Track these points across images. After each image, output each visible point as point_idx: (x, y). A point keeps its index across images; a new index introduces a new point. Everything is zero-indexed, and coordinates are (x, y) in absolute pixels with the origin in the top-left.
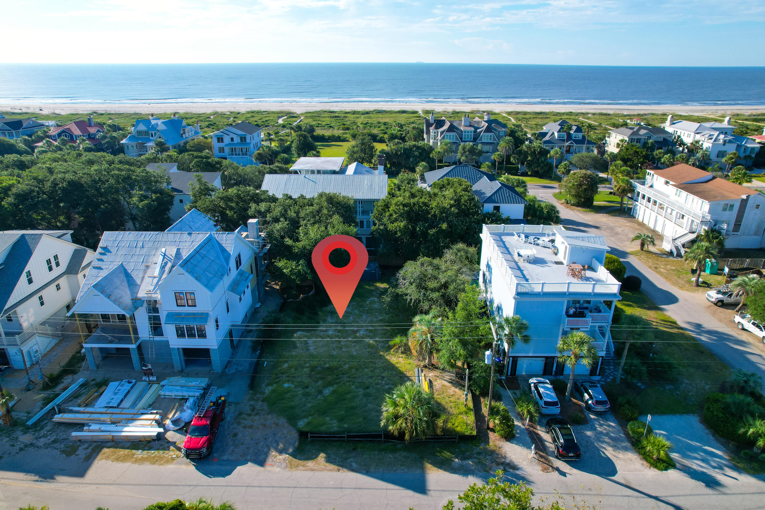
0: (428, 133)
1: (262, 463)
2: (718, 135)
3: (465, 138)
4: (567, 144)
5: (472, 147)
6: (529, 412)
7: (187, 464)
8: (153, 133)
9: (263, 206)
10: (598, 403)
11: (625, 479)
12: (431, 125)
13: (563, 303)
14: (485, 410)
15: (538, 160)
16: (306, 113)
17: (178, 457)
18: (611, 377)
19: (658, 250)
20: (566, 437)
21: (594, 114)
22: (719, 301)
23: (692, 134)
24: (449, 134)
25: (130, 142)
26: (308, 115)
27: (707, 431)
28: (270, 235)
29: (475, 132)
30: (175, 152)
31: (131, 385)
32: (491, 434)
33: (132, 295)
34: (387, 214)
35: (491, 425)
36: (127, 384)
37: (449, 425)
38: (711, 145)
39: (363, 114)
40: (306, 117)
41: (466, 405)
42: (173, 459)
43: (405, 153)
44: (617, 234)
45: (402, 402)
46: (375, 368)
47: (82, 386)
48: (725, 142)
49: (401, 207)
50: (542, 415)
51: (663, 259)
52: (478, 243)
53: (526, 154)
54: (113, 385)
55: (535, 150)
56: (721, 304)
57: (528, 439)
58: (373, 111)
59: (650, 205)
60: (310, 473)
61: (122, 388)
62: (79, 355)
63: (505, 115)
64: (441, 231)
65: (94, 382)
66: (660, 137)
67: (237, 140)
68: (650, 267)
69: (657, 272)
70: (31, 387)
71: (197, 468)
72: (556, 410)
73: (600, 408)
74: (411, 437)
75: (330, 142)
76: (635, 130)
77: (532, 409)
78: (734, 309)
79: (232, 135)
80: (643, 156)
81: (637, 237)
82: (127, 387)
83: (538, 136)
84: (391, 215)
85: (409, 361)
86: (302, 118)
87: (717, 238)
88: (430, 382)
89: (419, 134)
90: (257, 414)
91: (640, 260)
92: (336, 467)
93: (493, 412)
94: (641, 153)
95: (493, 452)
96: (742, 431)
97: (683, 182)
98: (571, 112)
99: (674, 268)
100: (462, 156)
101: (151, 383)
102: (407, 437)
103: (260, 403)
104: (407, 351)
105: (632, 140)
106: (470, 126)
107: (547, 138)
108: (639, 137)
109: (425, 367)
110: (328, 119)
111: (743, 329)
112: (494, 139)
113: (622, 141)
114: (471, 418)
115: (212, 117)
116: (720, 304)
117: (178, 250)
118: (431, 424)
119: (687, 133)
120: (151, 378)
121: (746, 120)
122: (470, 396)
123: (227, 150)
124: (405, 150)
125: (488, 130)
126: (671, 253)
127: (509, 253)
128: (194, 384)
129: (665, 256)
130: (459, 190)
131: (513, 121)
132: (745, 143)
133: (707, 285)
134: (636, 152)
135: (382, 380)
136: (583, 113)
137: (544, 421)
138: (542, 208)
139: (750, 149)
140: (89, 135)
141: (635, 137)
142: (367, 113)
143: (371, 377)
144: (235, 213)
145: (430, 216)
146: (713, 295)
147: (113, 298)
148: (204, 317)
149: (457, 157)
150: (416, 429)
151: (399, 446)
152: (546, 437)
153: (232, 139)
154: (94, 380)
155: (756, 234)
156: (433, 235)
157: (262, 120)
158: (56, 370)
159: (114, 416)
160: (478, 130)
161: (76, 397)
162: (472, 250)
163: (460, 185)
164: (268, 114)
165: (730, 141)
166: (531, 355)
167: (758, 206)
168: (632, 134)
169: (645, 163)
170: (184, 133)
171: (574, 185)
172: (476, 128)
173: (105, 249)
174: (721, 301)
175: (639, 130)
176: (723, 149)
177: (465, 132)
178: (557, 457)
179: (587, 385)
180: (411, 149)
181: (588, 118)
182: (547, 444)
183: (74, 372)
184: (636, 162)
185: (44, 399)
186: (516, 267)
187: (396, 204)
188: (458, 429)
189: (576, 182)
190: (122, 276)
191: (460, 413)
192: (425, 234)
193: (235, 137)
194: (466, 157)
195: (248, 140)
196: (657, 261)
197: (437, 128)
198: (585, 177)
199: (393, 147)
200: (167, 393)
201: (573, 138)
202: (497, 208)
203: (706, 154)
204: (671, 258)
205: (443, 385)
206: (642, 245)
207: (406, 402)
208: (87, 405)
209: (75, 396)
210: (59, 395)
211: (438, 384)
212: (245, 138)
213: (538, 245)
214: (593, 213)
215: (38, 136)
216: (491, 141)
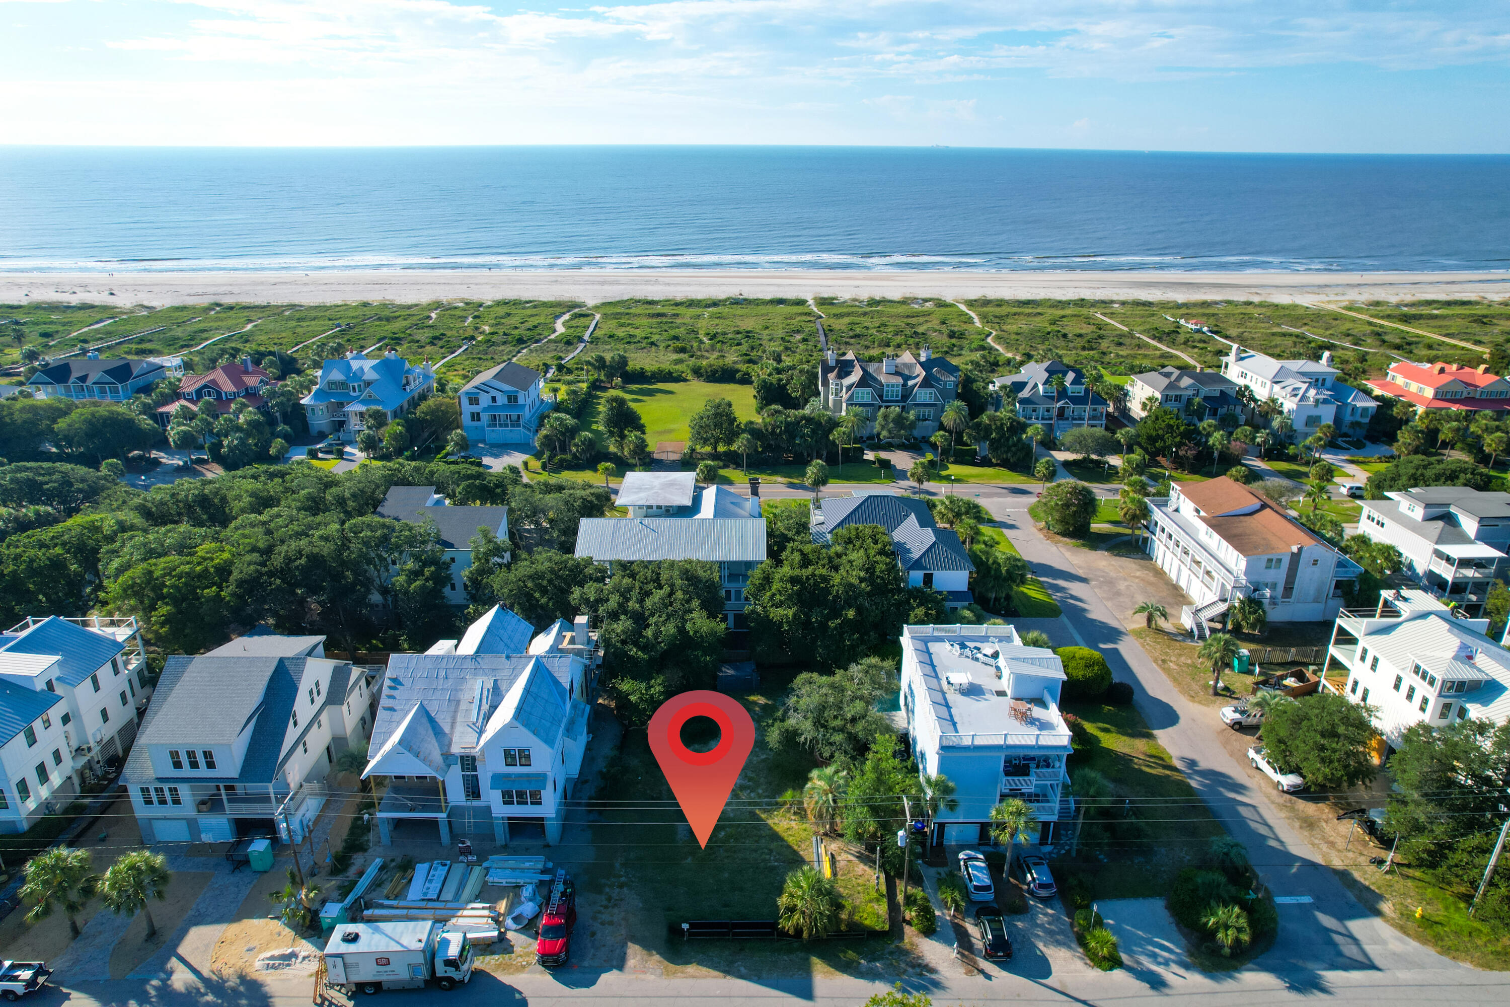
0: (826, 383)
1: (620, 966)
2: (1307, 390)
3: (887, 396)
4: (1059, 404)
5: (899, 416)
6: (954, 900)
7: (541, 973)
8: (356, 385)
9: (591, 590)
10: (1042, 886)
11: (1061, 982)
12: (832, 370)
13: (999, 757)
14: (900, 898)
15: (1008, 439)
16: (604, 304)
17: (529, 964)
18: (1067, 848)
19: (1174, 625)
20: (995, 933)
21: (1123, 303)
22: (1235, 723)
23: (1269, 383)
24: (860, 390)
25: (318, 403)
26: (610, 310)
27: (1171, 920)
28: (606, 642)
29: (905, 385)
30: (398, 424)
31: (447, 868)
32: (907, 929)
33: (441, 749)
34: (768, 594)
35: (907, 917)
36: (441, 867)
37: (856, 918)
38: (1295, 407)
39: (708, 306)
40: (605, 316)
41: (877, 890)
42: (523, 967)
43: (787, 430)
44: (1118, 594)
45: (800, 893)
46: (761, 837)
47: (382, 868)
48: (1317, 401)
49: (789, 586)
50: (971, 902)
51: (1178, 644)
52: (896, 652)
53: (988, 429)
54: (421, 869)
55: (1002, 424)
56: (1239, 727)
57: (952, 934)
58: (726, 300)
59: (1171, 544)
60: (691, 981)
61: (437, 873)
62: (360, 822)
63: (963, 308)
64: (846, 621)
65: (393, 864)
66: (1214, 390)
67: (502, 400)
68: (1155, 661)
69: (1163, 669)
70: (316, 871)
71: (555, 977)
72: (989, 896)
73: (1043, 893)
74: (810, 934)
75: (654, 383)
76: (1173, 378)
77: (958, 897)
78: (1253, 735)
79: (494, 393)
80: (1180, 434)
81: (1142, 609)
82: (441, 872)
83: (1011, 391)
84: (774, 595)
85: (804, 826)
86: (598, 317)
87: (1255, 612)
88: (833, 856)
89: (810, 382)
90: (615, 906)
91: (1143, 646)
92: (721, 974)
93: (910, 900)
94: (1178, 428)
95: (906, 953)
96: (1204, 920)
97: (1217, 514)
98: (1083, 300)
99: (1189, 661)
100: (883, 427)
101: (470, 865)
102: (805, 935)
103: (617, 890)
104: (801, 813)
105: (1166, 398)
106: (897, 373)
107: (1025, 393)
108: (1178, 393)
109: (826, 834)
110: (645, 321)
111: (1258, 768)
112: (936, 398)
113: (1150, 399)
114: (882, 908)
115: (433, 315)
116: (1237, 727)
117: (495, 681)
118: (834, 918)
119: (1260, 379)
120: (470, 858)
121: (1388, 317)
122: (883, 876)
123: (485, 417)
124: (788, 424)
125: (927, 383)
126: (1190, 634)
127: (937, 677)
128: (527, 864)
129: (1180, 638)
130: (872, 552)
131: (978, 323)
132: (1353, 400)
133: (1228, 693)
134: (1170, 426)
135: (770, 854)
136: (1103, 302)
137: (974, 910)
138: (999, 564)
139: (1359, 411)
140: (247, 389)
141: (1172, 393)
142: (715, 304)
143: (756, 851)
144: (550, 599)
145: (830, 597)
146: (1228, 713)
147: (422, 756)
148: (541, 778)
149: (875, 431)
150: (816, 925)
151: (796, 945)
152: (973, 930)
153: (494, 399)
154: (393, 860)
155: (1316, 600)
156: (835, 628)
157: (527, 325)
158: (338, 845)
159: (438, 912)
160: (910, 383)
161: (379, 885)
162: (888, 664)
163: (876, 543)
164: (535, 307)
165: (1325, 401)
166: (961, 820)
167: (1315, 562)
168: (1166, 388)
169: (1184, 444)
170: (408, 383)
171: (1057, 504)
172: (907, 378)
173: (394, 680)
174: (1239, 723)
175: (1179, 378)
176: (1315, 412)
177: (888, 386)
178: (985, 958)
179: (1030, 861)
180: (799, 422)
181: (1112, 315)
182: (974, 941)
183: (362, 848)
184: (1169, 442)
185: (339, 888)
186: (943, 702)
187: (781, 580)
188: (867, 922)
189: (1061, 500)
190: (425, 720)
191: (870, 901)
192: (823, 626)
193: (499, 395)
194: (890, 431)
195: (521, 401)
196: (1169, 647)
197: (840, 376)
198: (1075, 491)
199: (768, 420)
200: (496, 880)
201: (1070, 394)
202: (928, 579)
203: (1286, 424)
204: (1189, 643)
205: (849, 861)
206: (1150, 620)
207: (804, 893)
208: (396, 897)
209: (377, 884)
210: (356, 882)
211: (842, 858)
212: (516, 398)
213: (977, 659)
214: (1086, 550)
215: (162, 394)
216: (932, 402)
